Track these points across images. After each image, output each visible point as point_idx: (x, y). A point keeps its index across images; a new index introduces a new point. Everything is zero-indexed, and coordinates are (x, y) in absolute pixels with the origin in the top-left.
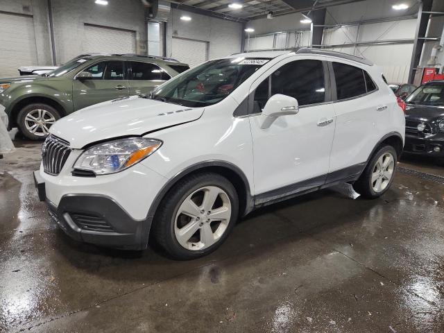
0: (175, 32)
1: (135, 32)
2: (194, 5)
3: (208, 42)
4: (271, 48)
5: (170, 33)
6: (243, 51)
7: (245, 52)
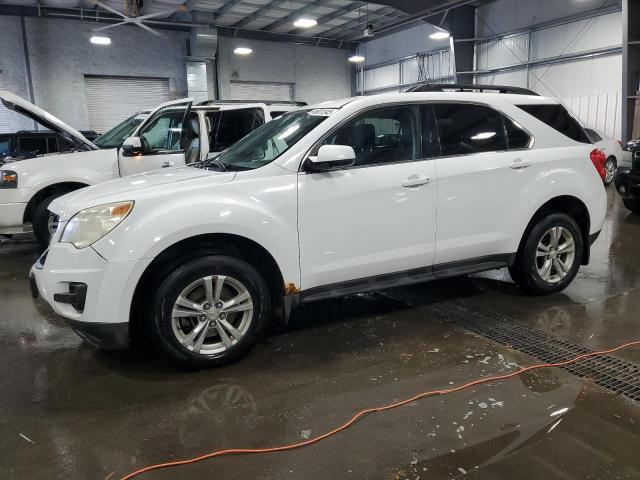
0: (235, 74)
1: (167, 79)
2: (264, 29)
3: (293, 84)
4: (396, 83)
5: (225, 76)
6: (355, 93)
7: (359, 94)
